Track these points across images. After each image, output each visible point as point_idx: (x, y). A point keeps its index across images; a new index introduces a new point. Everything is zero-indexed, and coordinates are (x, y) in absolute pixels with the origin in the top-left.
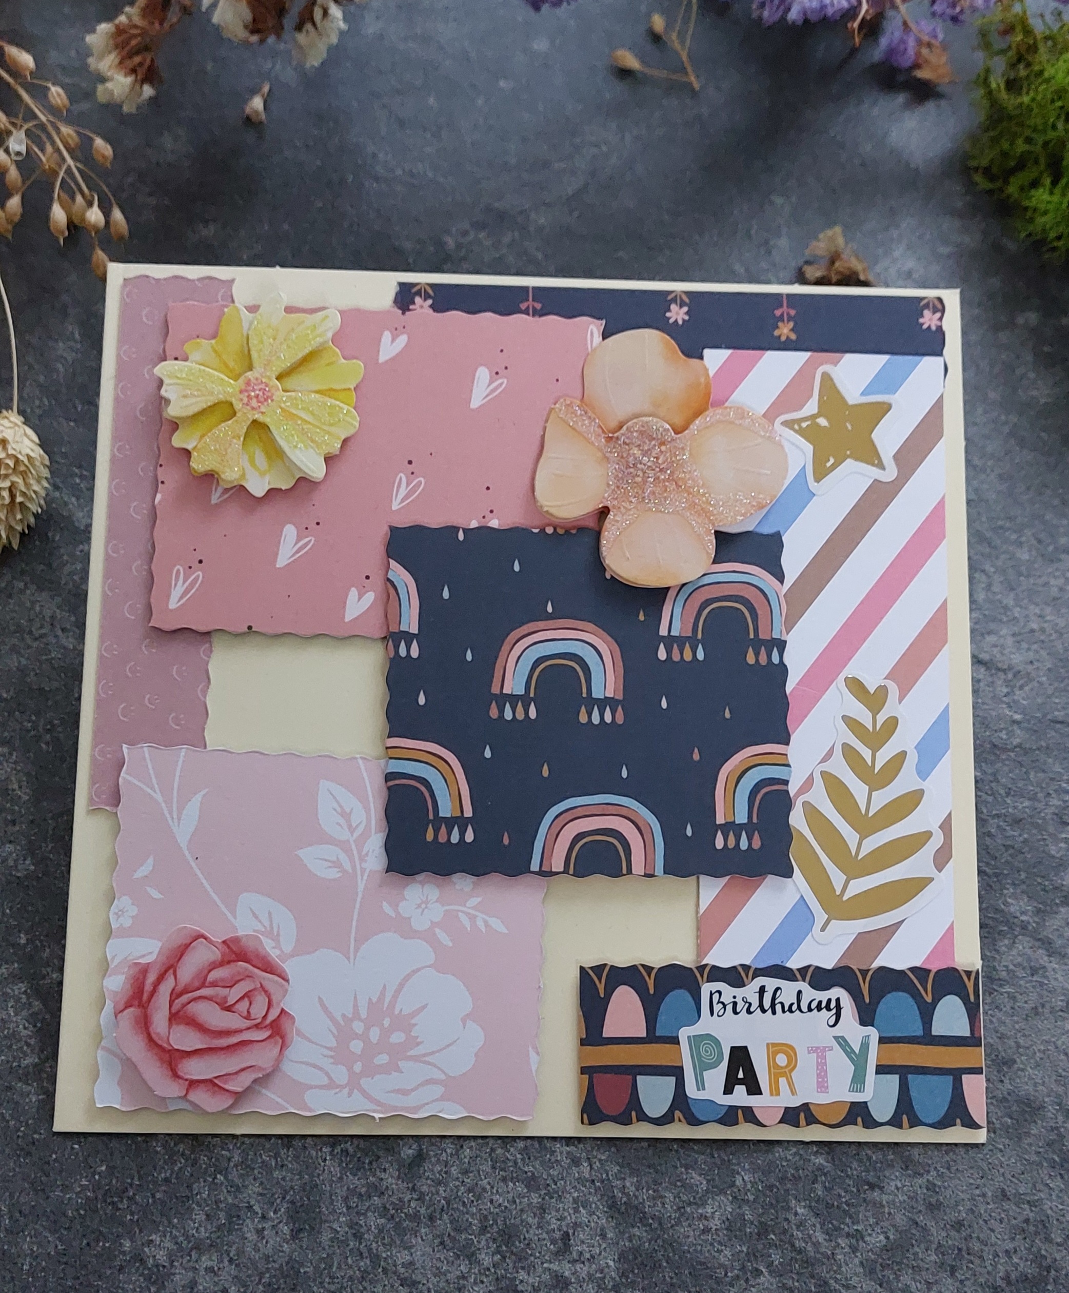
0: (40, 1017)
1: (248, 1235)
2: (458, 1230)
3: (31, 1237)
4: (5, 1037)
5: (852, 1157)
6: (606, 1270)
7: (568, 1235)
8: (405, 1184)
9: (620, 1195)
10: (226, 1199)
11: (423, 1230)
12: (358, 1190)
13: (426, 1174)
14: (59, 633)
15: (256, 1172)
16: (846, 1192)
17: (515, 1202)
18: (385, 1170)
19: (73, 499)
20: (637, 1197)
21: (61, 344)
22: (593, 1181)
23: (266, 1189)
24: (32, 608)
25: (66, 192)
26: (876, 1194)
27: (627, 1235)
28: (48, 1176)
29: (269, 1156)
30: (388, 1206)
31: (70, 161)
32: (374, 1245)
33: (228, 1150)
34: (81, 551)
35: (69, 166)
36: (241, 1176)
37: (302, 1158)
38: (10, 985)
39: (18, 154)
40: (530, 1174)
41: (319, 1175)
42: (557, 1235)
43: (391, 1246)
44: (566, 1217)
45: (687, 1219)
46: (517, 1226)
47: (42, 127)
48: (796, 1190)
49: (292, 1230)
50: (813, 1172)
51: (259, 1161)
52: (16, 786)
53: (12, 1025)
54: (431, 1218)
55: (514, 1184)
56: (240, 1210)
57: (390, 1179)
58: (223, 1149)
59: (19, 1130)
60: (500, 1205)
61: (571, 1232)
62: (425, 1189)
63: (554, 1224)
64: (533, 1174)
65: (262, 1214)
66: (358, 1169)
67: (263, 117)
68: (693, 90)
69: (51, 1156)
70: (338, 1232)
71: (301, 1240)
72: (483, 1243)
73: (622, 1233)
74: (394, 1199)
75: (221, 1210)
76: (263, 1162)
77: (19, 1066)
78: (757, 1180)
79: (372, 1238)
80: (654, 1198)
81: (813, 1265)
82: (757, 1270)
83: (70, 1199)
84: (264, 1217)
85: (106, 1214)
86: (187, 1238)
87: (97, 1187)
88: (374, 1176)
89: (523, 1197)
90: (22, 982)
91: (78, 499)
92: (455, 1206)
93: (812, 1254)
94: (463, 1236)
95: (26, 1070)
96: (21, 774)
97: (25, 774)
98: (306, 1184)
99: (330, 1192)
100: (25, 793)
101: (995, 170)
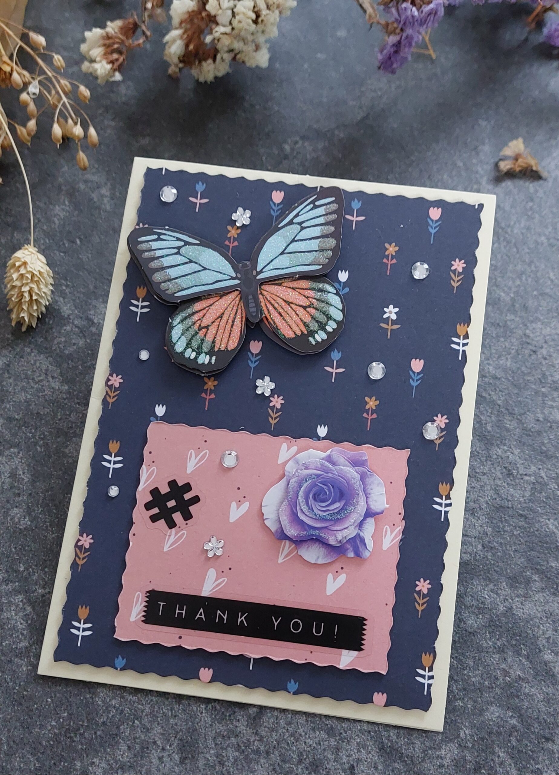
0: (30, 617)
1: (153, 761)
2: (284, 761)
3: (20, 758)
4: (9, 629)
5: (534, 720)
7: (353, 767)
8: (251, 731)
9: (386, 741)
10: (140, 737)
11: (262, 761)
12: (222, 733)
13: (265, 724)
14: (50, 379)
15: (159, 719)
16: (531, 742)
17: (320, 744)
18: (239, 720)
19: (61, 299)
20: (397, 743)
21: (57, 207)
22: (369, 732)
23: (165, 730)
24: (35, 364)
25: (63, 118)
26: (550, 745)
27: (391, 768)
28: (31, 718)
29: (168, 709)
30: (240, 744)
31: (65, 99)
32: (232, 769)
33: (142, 705)
34: (65, 330)
35: (64, 102)
36: (150, 722)
37: (187, 712)
38: (13, 597)
39: (34, 94)
40: (329, 726)
41: (198, 722)
42: (347, 766)
43: (242, 770)
44: (352, 755)
45: (429, 758)
46: (321, 760)
47: (48, 79)
48: (498, 741)
49: (181, 758)
50: (509, 729)
51: (161, 712)
52: (21, 473)
53: (13, 622)
54: (267, 753)
55: (320, 732)
56: (148, 744)
57: (242, 726)
58: (139, 704)
59: (14, 689)
60: (310, 745)
61: (355, 765)
62: (263, 734)
63: (345, 759)
64: (332, 725)
65: (163, 747)
66: (222, 719)
68: (432, 59)
69: (34, 706)
70: (209, 760)
71: (186, 764)
72: (300, 770)
74: (244, 740)
75: (137, 744)
76: (164, 713)
77: (17, 648)
78: (474, 734)
79: (230, 765)
80: (408, 744)
83: (44, 734)
84: (163, 749)
85: (66, 744)
86: (116, 762)
87: (61, 727)
88: (232, 724)
89: (326, 741)
90: (21, 594)
91: (64, 298)
92: (283, 745)
94: (287, 766)
95: (21, 651)
96: (25, 465)
97: (27, 465)
98: (189, 728)
99: (205, 734)
100: (26, 477)
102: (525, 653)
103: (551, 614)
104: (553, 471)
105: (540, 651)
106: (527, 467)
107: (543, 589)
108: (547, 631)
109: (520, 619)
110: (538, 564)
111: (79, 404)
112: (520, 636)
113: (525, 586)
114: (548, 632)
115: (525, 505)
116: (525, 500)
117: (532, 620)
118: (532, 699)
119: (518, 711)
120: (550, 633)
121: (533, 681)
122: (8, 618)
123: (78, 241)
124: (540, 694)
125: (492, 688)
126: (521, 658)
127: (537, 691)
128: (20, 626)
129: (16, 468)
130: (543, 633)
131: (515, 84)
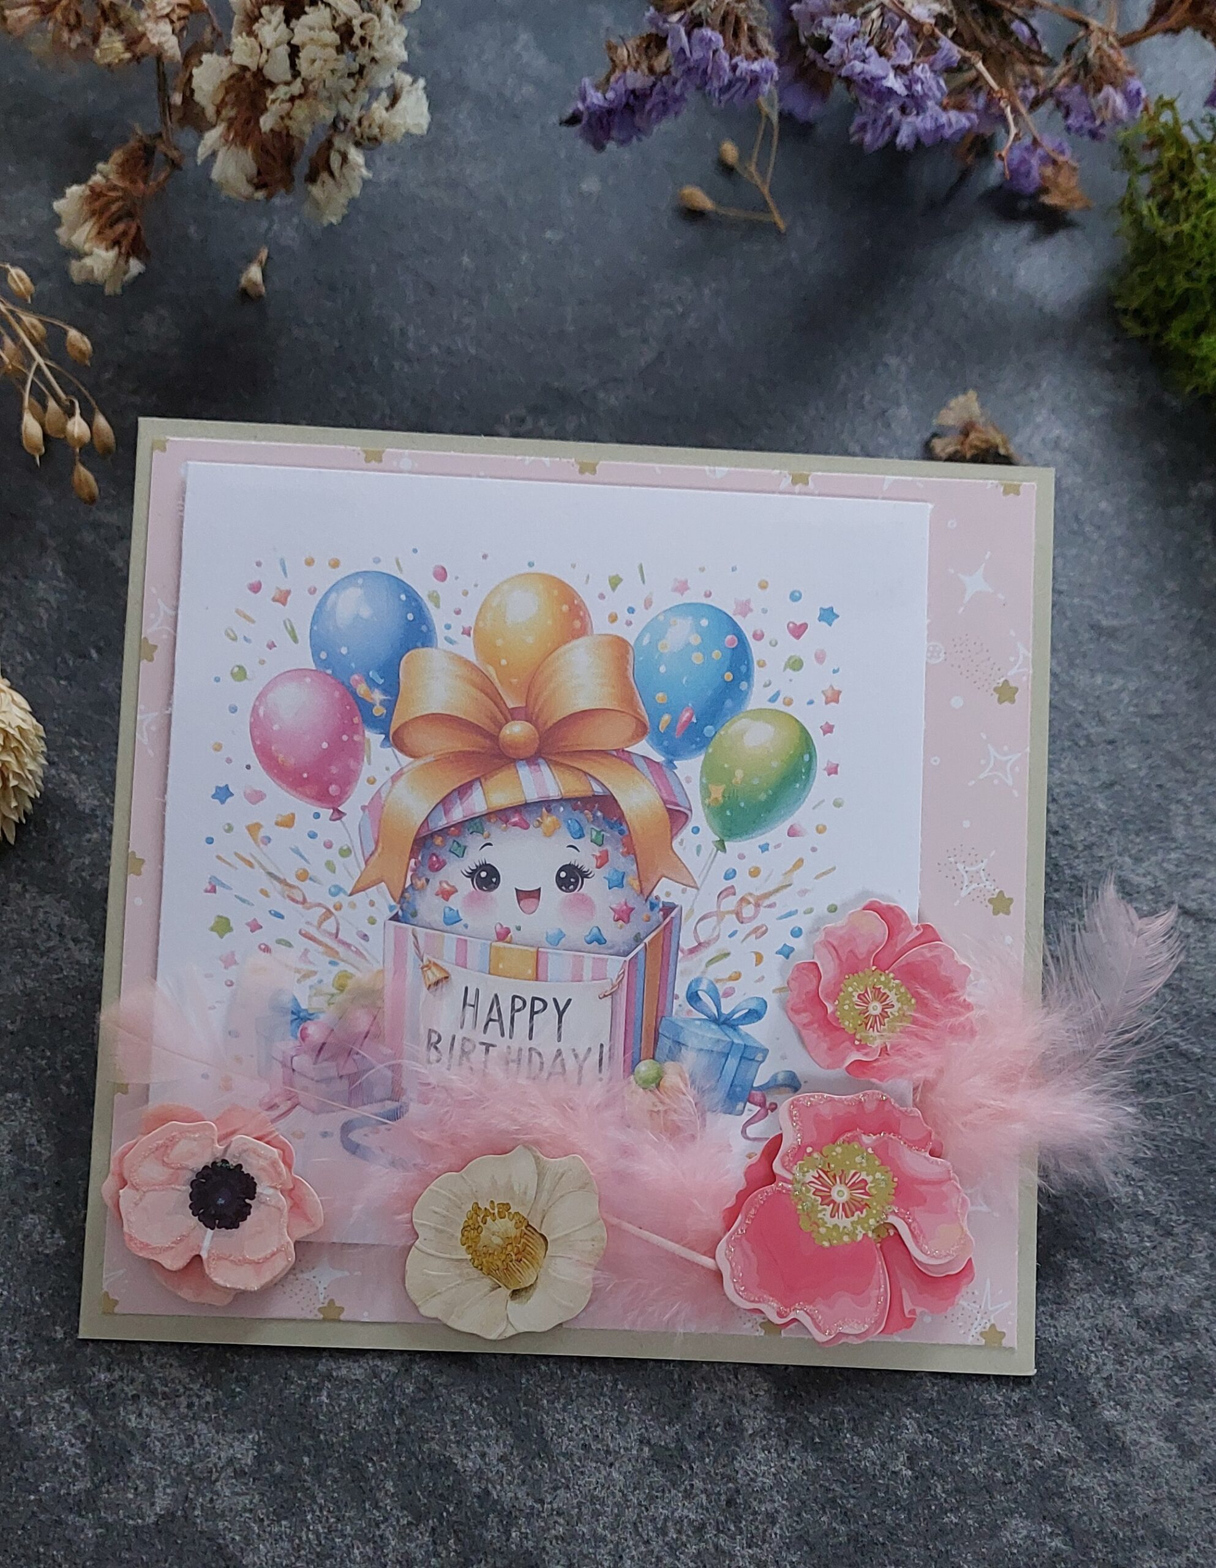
4: (48, 1457)
5: (1095, 1536)
14: (71, 944)
19: (74, 776)
21: (40, 584)
24: (35, 915)
25: (37, 397)
31: (39, 359)
34: (89, 841)
35: (39, 367)
38: (49, 1392)
50: (1049, 1558)
52: (34, 1141)
53: (55, 1443)
67: (263, 290)
68: (779, 232)
77: (69, 1494)
90: (64, 1387)
91: (79, 775)
95: (77, 1498)
96: (39, 1125)
97: (44, 1125)
100: (45, 1149)
101: (1148, 313)
103: (1109, 1332)
105: (1094, 1403)
107: (1089, 1284)
108: (1104, 1364)
109: (1051, 1347)
114: (1108, 1367)
117: (1073, 1347)
118: (1087, 1498)
119: (1063, 1524)
120: (1110, 1368)
121: (1085, 1463)
122: (43, 1436)
123: (94, 655)
124: (1100, 1485)
125: (1011, 1483)
126: (1059, 1422)
127: (1095, 1480)
128: (71, 1451)
129: (23, 1132)
130: (1098, 1369)
131: (948, 276)
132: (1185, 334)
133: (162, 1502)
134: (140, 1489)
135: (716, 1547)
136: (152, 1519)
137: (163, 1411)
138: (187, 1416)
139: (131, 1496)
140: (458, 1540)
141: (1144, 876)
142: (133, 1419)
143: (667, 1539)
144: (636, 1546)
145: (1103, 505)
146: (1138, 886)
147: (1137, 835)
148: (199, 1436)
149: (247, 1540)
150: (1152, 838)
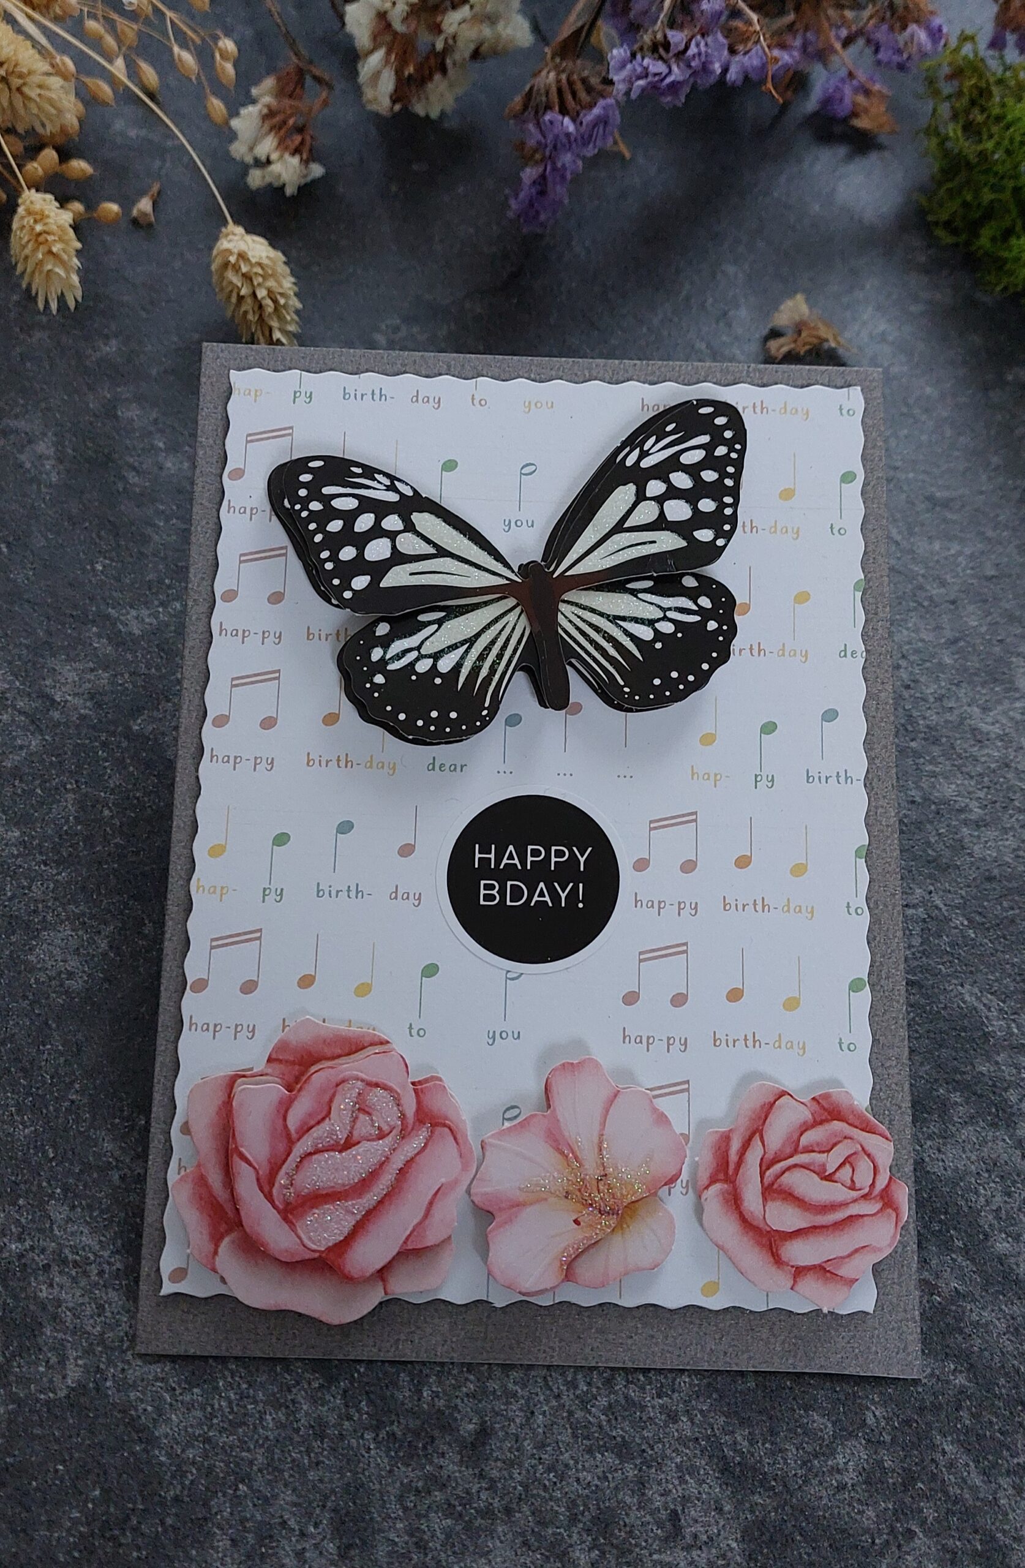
1: (286, 1561)
2: (542, 1523)
5: (997, 1371)
6: (729, 1554)
7: (677, 1513)
8: (471, 1471)
9: (731, 1453)
10: (253, 1516)
11: (500, 1529)
12: (414, 1485)
13: (495, 1454)
15: (286, 1475)
16: (998, 1417)
17: (607, 1478)
18: (443, 1455)
20: (753, 1455)
22: (697, 1439)
23: (301, 1496)
27: (747, 1505)
28: (28, 1510)
30: (453, 1502)
32: (443, 1555)
33: (249, 1450)
36: (269, 1483)
40: (619, 1439)
41: (364, 1470)
42: (664, 1515)
43: (463, 1553)
44: (670, 1491)
45: (816, 1476)
46: (613, 1509)
48: (939, 1422)
49: (340, 1548)
50: (955, 1396)
51: (289, 1460)
54: (508, 1511)
55: (603, 1455)
56: (271, 1528)
57: (451, 1465)
58: (242, 1450)
60: (589, 1484)
61: (679, 1509)
62: (495, 1474)
63: (658, 1501)
64: (623, 1438)
65: (301, 1530)
66: (412, 1457)
67: (154, 219)
68: (623, 159)
69: (30, 1484)
70: (396, 1544)
71: (352, 1559)
72: (575, 1537)
73: (740, 1503)
74: (459, 1491)
75: (250, 1531)
76: (293, 1461)
78: (891, 1414)
79: (439, 1547)
81: (974, 1515)
82: (909, 1531)
83: (59, 1538)
84: (303, 1534)
85: (106, 1553)
87: (92, 1519)
88: (431, 1463)
89: (617, 1470)
92: (535, 1492)
93: (971, 1502)
94: (550, 1531)
98: (348, 1484)
99: (380, 1492)
101: (958, 223)
102: (960, 1244)
103: (995, 1164)
104: (956, 893)
105: (986, 1235)
106: (908, 891)
107: (972, 1118)
108: (994, 1196)
109: (942, 1181)
110: (956, 1070)
111: (46, 865)
112: (946, 1213)
113: (939, 1116)
115: (916, 963)
116: (914, 954)
117: (962, 1179)
118: (988, 1332)
119: (966, 1360)
120: (998, 1199)
121: (983, 1297)
124: (999, 1319)
126: (954, 1256)
127: (994, 1314)
130: (987, 1201)
131: (776, 194)
132: (993, 239)
133: (74, 1374)
134: (52, 1362)
135: (626, 1397)
136: (62, 1394)
137: (74, 1280)
138: (97, 1284)
139: (42, 1369)
140: (370, 1402)
141: (993, 724)
142: (44, 1288)
143: (578, 1392)
144: (547, 1401)
145: (928, 390)
146: (988, 734)
147: (983, 687)
148: (110, 1304)
149: (159, 1411)
150: (997, 689)
